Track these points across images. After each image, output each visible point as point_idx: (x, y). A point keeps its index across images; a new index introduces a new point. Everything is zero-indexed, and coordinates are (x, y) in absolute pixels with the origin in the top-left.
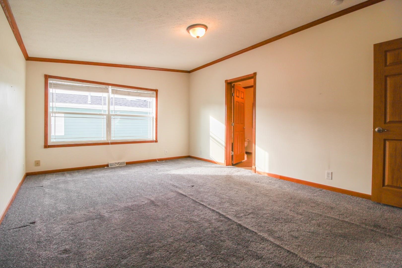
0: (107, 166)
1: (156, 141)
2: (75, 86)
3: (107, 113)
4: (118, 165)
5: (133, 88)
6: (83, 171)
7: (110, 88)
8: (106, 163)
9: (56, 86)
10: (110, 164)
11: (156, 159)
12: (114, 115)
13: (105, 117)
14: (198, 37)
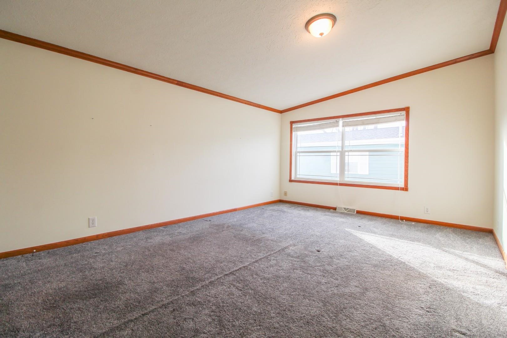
0: (335, 209)
1: (405, 189)
2: (303, 127)
3: (341, 150)
4: (347, 211)
5: (363, 115)
6: (301, 207)
7: (341, 121)
8: (334, 206)
9: (298, 129)
10: (338, 207)
11: (399, 216)
12: (348, 151)
13: (339, 154)
14: (321, 34)
